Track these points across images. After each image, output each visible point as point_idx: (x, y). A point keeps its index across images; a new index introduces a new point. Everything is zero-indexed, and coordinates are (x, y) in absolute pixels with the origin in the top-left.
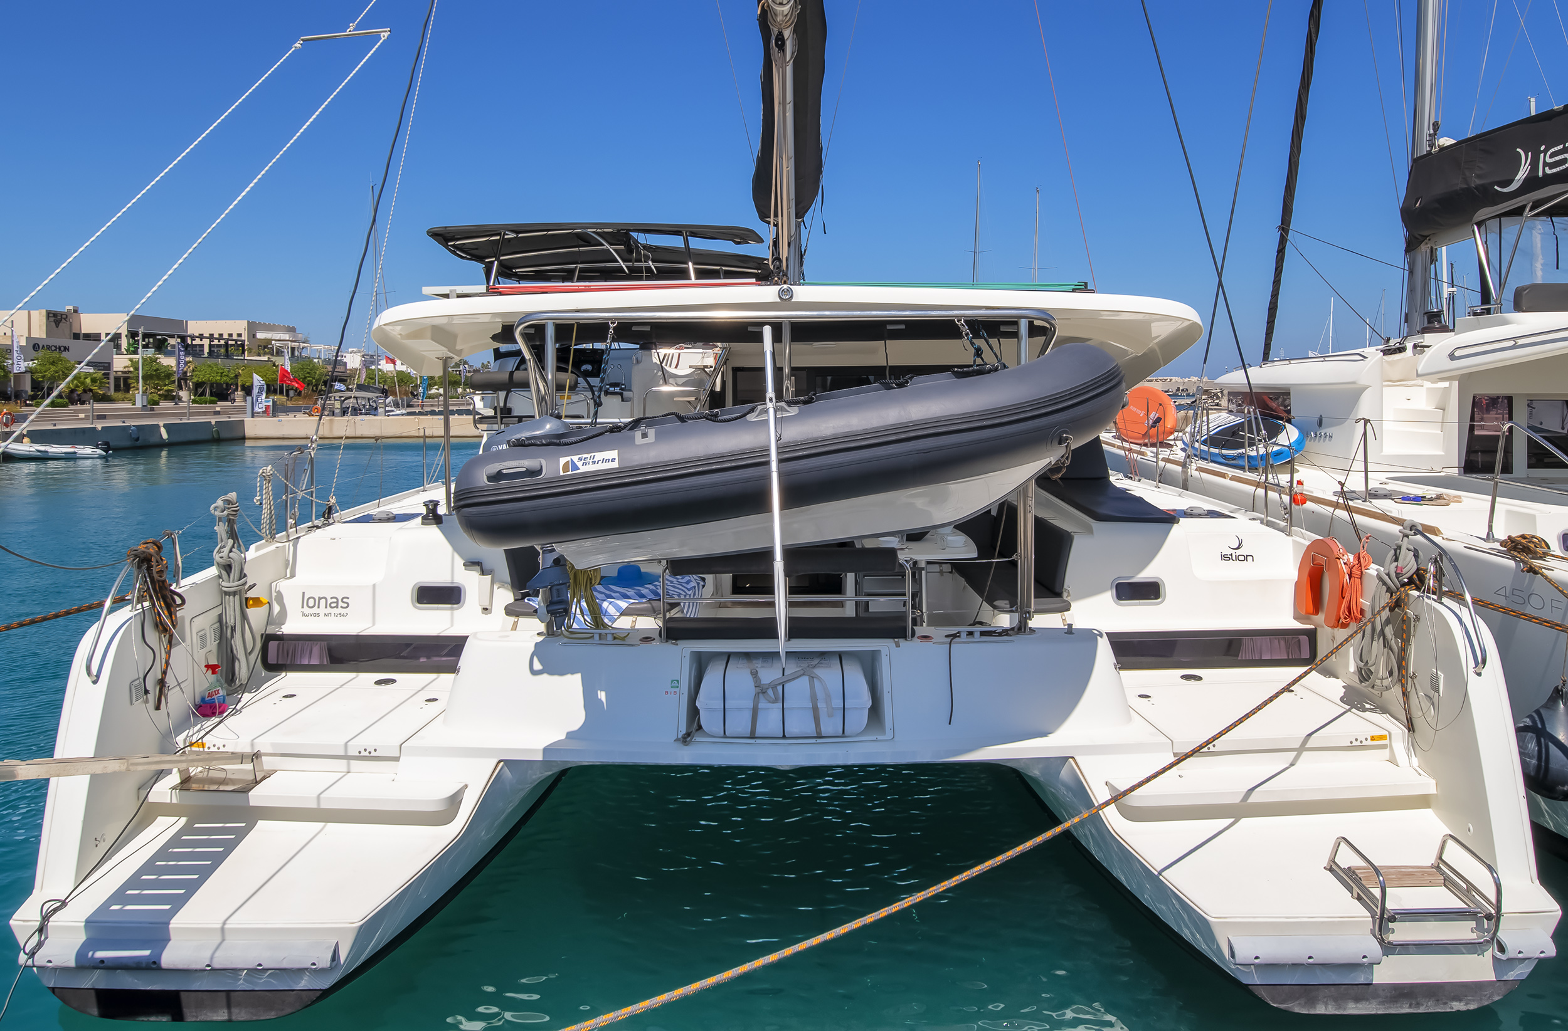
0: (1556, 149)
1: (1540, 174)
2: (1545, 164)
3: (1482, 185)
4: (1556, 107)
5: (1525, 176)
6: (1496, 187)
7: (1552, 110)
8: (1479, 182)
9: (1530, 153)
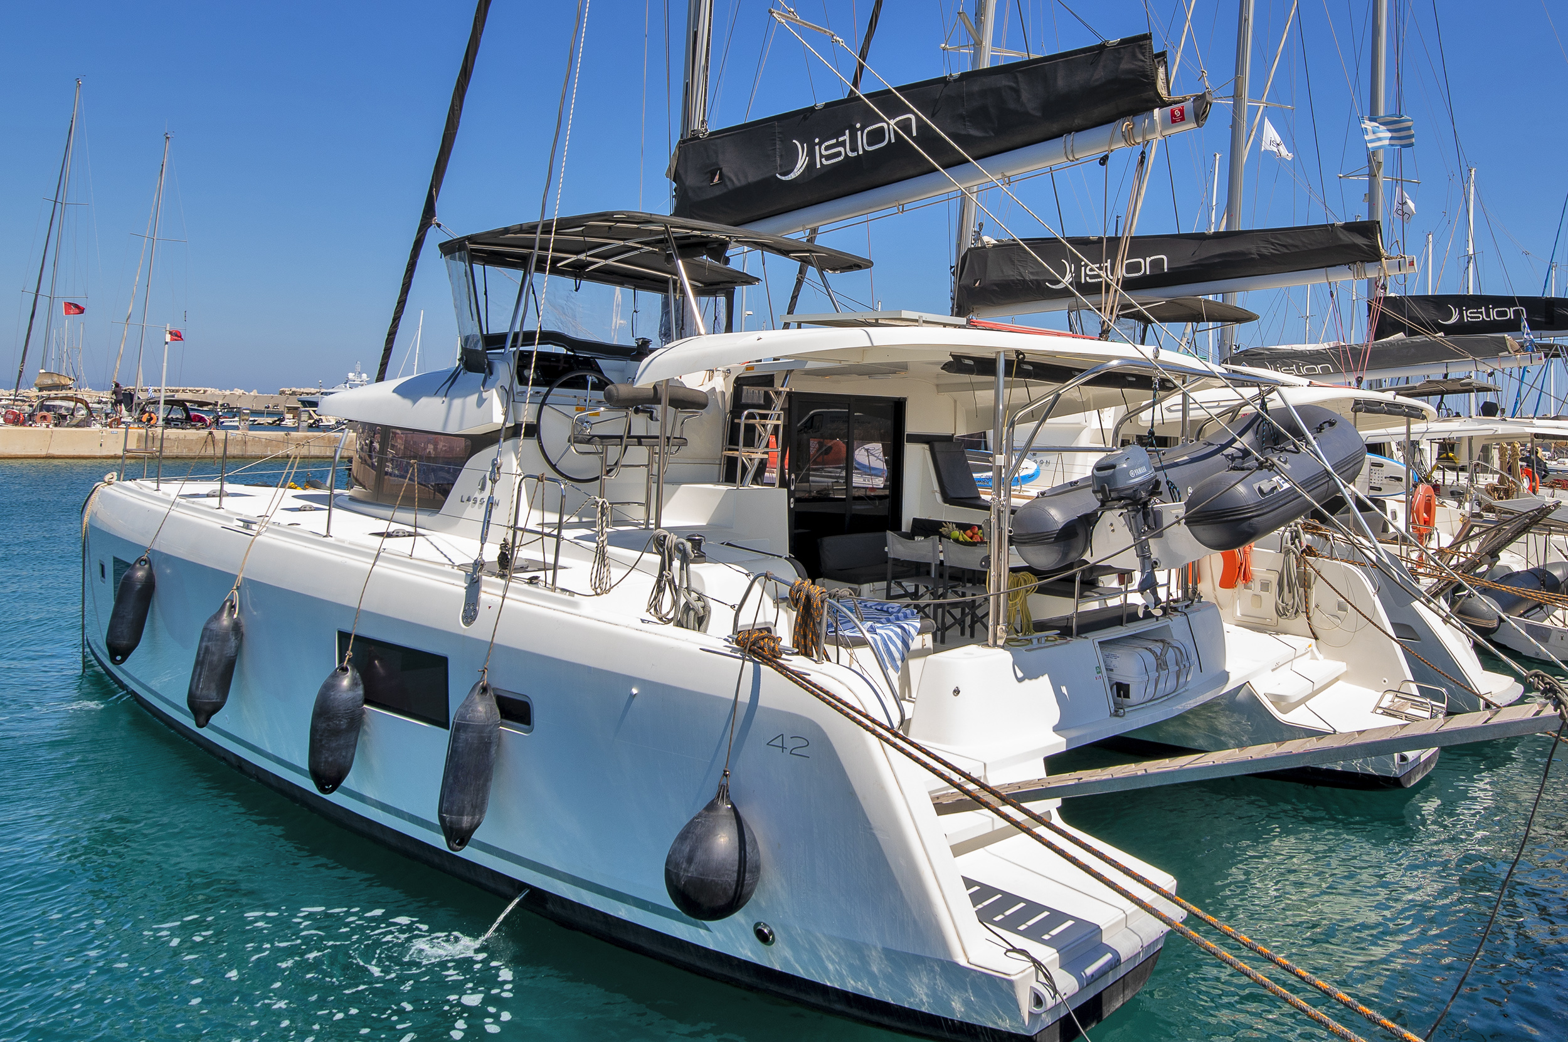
2: (1086, 275)
3: (1036, 280)
5: (1070, 280)
6: (1047, 284)
8: (1032, 277)
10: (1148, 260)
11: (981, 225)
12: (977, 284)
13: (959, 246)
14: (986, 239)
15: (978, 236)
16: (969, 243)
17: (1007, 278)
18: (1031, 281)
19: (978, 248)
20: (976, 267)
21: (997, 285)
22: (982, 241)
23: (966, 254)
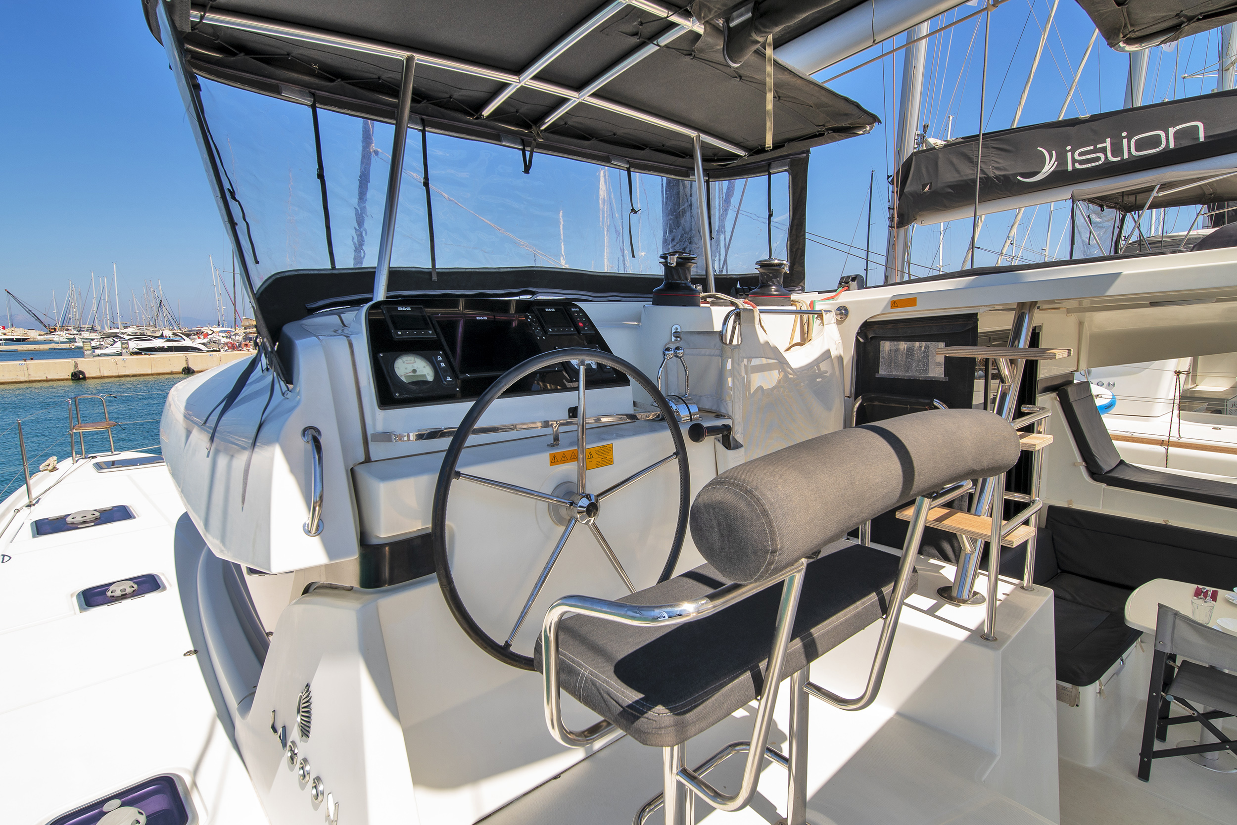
0: (1085, 149)
1: (1070, 168)
2: (1074, 161)
3: (1004, 176)
4: (1081, 117)
5: (1052, 169)
6: (1018, 178)
7: (1078, 118)
8: (998, 173)
9: (1054, 152)
10: (1171, 131)
11: (925, 127)
12: (927, 189)
13: (899, 152)
14: (932, 141)
15: (922, 138)
16: (910, 148)
17: (965, 178)
18: (997, 177)
19: (923, 151)
20: (924, 171)
21: (950, 187)
22: (927, 143)
23: (910, 160)
